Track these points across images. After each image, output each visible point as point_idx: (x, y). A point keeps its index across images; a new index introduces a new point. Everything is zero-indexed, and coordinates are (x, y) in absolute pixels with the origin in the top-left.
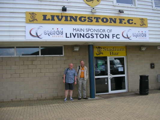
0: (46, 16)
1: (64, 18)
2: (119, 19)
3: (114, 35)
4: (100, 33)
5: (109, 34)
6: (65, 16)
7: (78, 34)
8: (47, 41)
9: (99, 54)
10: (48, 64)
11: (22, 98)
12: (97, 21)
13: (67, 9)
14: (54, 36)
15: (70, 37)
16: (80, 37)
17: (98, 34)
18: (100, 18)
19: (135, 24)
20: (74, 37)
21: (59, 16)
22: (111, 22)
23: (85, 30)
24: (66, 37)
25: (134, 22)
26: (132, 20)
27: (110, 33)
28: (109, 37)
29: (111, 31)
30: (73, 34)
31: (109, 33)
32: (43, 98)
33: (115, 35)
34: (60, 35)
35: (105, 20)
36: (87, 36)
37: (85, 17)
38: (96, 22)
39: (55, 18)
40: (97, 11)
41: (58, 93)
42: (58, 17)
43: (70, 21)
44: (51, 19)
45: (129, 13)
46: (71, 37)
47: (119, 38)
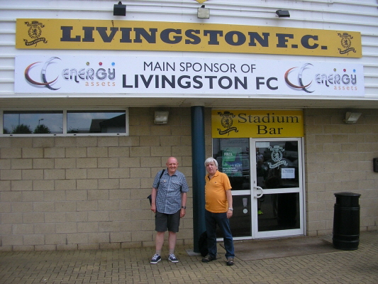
0: (71, 28)
1: (119, 35)
2: (277, 35)
3: (260, 81)
4: (220, 74)
5: (245, 78)
6: (122, 29)
7: (157, 77)
8: (70, 97)
9: (226, 132)
10: (85, 156)
11: (17, 243)
12: (214, 41)
13: (128, 9)
14: (90, 84)
15: (134, 86)
16: (163, 86)
17: (216, 77)
18: (221, 33)
19: (324, 48)
20: (147, 84)
21: (106, 29)
22: (252, 44)
23: (178, 67)
24: (124, 86)
25: (320, 42)
26: (316, 38)
27: (248, 75)
28: (245, 86)
29: (252, 68)
30: (142, 76)
31: (245, 75)
32: (72, 245)
33: (265, 81)
34: (107, 80)
35: (235, 39)
36: (183, 82)
37: (179, 31)
38: (210, 43)
39: (96, 34)
40: (212, 12)
41: (112, 234)
42: (102, 31)
43: (135, 41)
44: (83, 36)
45: (308, 17)
46: (137, 86)
47: (276, 88)
